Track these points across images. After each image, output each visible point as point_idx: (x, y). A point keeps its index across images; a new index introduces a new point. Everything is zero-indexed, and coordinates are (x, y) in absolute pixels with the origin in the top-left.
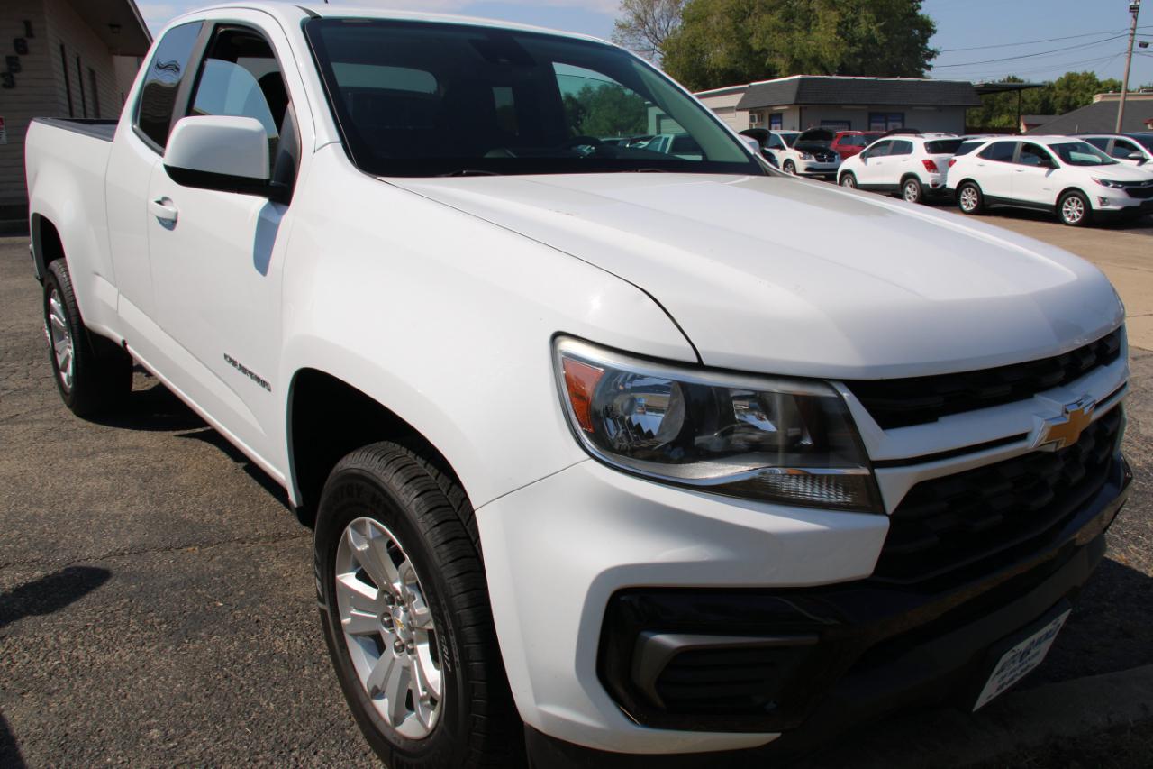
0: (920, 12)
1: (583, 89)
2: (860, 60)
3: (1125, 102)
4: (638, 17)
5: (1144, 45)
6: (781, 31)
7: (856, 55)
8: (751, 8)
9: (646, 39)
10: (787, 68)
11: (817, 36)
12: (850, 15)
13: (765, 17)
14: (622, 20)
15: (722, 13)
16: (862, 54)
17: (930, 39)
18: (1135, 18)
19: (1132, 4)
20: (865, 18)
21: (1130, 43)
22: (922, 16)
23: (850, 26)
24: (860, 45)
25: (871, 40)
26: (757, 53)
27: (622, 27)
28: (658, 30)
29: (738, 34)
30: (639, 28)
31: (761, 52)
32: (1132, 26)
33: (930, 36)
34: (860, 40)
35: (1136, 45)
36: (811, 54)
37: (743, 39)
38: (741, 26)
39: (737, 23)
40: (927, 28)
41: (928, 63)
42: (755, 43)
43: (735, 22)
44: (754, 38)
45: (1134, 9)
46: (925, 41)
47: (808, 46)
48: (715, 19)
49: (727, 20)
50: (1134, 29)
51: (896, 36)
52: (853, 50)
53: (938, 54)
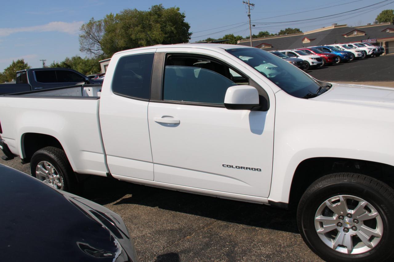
0: (184, 21)
1: (66, 59)
2: (169, 39)
3: (252, 42)
4: (87, 33)
5: (254, 26)
6: (141, 32)
7: (168, 37)
8: (130, 25)
9: (91, 40)
10: (145, 44)
11: (155, 32)
12: (164, 24)
13: (136, 28)
14: (81, 34)
15: (120, 28)
16: (170, 37)
17: (189, 30)
18: (250, 18)
19: (248, 14)
20: (169, 25)
21: (250, 25)
22: (185, 22)
23: (164, 28)
24: (169, 34)
25: (172, 32)
26: (134, 40)
27: (81, 37)
28: (95, 36)
29: (127, 35)
30: (88, 36)
31: (135, 40)
32: (249, 20)
33: (189, 29)
34: (168, 33)
35: (252, 26)
36: (153, 38)
37: (129, 36)
38: (128, 32)
39: (126, 31)
40: (187, 26)
41: (190, 37)
42: (133, 37)
43: (125, 31)
44: (132, 35)
45: (249, 16)
46: (188, 30)
47: (152, 36)
48: (118, 31)
49: (123, 31)
50: (250, 21)
51: (179, 29)
52: (166, 36)
53: (192, 34)
